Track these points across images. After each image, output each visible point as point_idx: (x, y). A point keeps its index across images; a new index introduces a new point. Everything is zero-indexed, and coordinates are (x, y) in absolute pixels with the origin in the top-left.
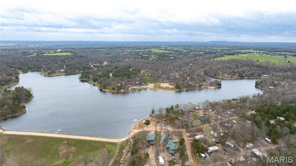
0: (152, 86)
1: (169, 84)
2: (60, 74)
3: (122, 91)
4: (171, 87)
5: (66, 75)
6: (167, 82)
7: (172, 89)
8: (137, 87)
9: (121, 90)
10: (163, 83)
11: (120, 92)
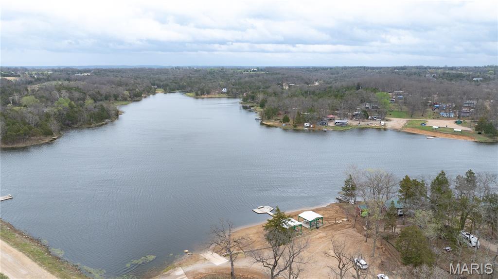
0: (399, 124)
1: (456, 122)
2: (217, 96)
3: (307, 127)
4: (458, 128)
5: (228, 98)
6: (449, 118)
7: (462, 134)
8: (354, 123)
9: (305, 124)
10: (438, 118)
11: (299, 128)
